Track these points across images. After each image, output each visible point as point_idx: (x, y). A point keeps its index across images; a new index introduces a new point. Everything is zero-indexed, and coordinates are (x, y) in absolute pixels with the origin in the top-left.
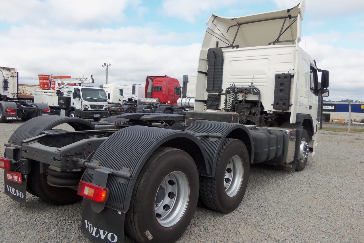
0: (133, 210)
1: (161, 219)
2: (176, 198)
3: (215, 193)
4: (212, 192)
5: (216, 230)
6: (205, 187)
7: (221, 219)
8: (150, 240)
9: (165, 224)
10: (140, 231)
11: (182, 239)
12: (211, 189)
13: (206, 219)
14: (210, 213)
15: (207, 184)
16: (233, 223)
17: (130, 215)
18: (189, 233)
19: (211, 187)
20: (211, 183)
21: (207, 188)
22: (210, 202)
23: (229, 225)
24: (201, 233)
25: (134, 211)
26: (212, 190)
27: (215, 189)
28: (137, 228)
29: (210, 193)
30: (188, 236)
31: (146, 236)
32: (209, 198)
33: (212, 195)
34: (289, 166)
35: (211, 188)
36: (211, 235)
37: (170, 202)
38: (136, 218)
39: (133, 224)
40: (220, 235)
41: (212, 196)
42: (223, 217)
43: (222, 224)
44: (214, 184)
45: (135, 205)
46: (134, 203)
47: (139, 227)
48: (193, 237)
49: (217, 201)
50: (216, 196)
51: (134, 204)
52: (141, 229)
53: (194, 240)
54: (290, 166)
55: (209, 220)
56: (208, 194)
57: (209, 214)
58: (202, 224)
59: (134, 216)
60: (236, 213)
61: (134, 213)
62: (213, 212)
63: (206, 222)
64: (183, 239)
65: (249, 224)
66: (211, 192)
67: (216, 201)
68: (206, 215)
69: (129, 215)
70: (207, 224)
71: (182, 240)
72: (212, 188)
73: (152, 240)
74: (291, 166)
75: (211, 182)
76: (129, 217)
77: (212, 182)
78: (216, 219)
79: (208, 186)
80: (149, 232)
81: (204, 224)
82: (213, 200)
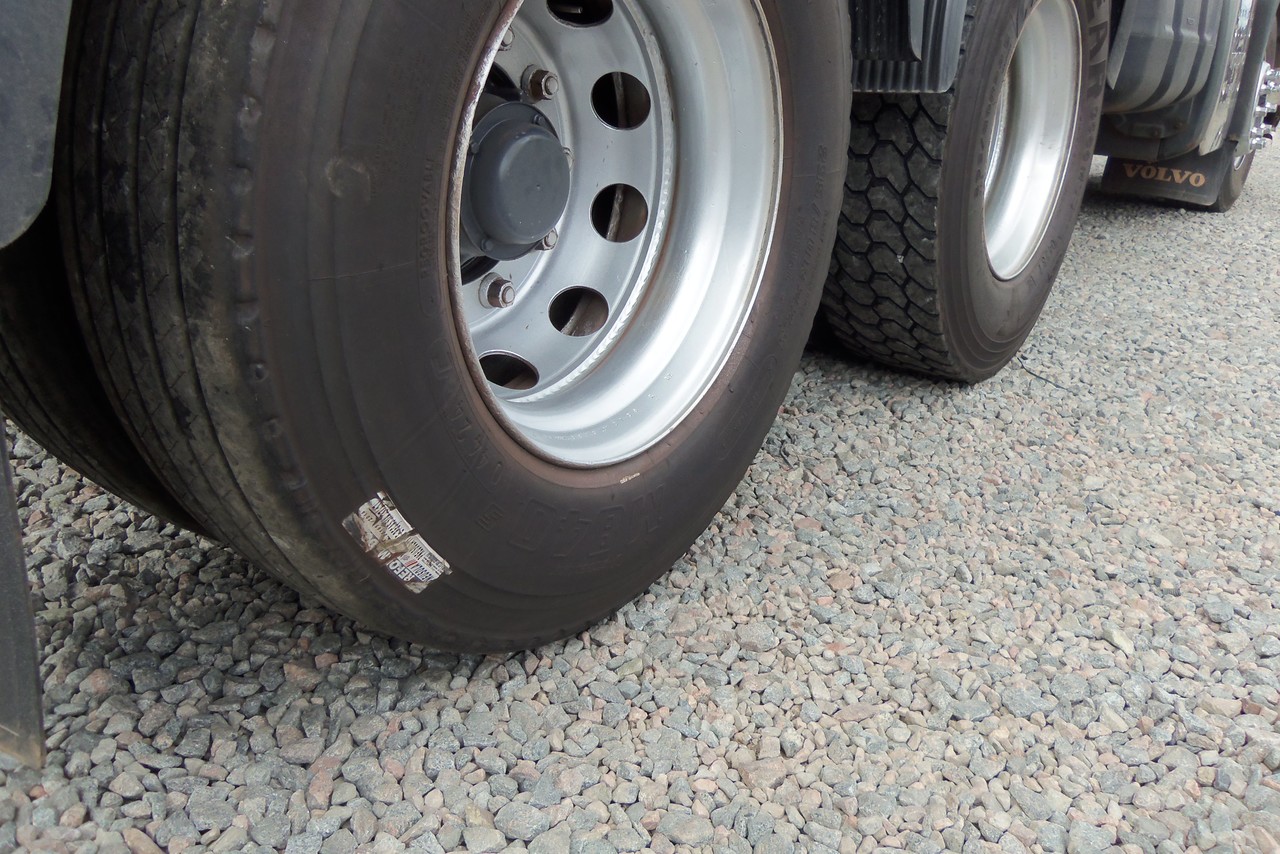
0: (168, 268)
1: (532, 398)
2: (656, 239)
3: (930, 234)
4: (908, 223)
5: (937, 488)
6: (859, 193)
7: (939, 416)
8: (417, 589)
9: (568, 438)
10: (294, 507)
11: (704, 553)
12: (903, 204)
13: (840, 414)
14: (858, 383)
15: (870, 170)
16: (1031, 443)
17: (152, 332)
18: (744, 512)
19: (906, 191)
20: (906, 158)
21: (869, 202)
22: (878, 299)
23: (1011, 454)
24: (833, 506)
25: (187, 272)
26: (911, 212)
27: (933, 199)
28: (249, 474)
29: (890, 235)
30: (744, 532)
31: (370, 559)
32: (874, 273)
33: (903, 247)
34: (1188, 179)
35: (900, 196)
36: (910, 523)
37: (612, 271)
38: (217, 360)
39: (198, 425)
40: (975, 526)
41: (905, 254)
42: (946, 404)
43: (956, 446)
44: (936, 162)
45: (183, 197)
46: (176, 168)
47: (273, 462)
48: (786, 538)
49: (937, 296)
50: (936, 254)
51: (175, 188)
52: (293, 484)
53: (796, 564)
54: (1192, 181)
55: (863, 420)
56: (875, 245)
57: (853, 387)
58: (826, 450)
59: (191, 335)
60: (1017, 381)
61: (191, 299)
62: (873, 378)
63: (851, 434)
64: (714, 552)
65: (1134, 451)
66: (900, 226)
67: (931, 291)
68: (832, 391)
69: (144, 333)
70: (861, 444)
71: (706, 560)
72: (909, 198)
73: (437, 586)
74: (1197, 181)
75: (905, 145)
76: (148, 347)
77: (917, 144)
78: (908, 418)
79: (884, 180)
80: (396, 514)
81: (842, 448)
82: (903, 288)
